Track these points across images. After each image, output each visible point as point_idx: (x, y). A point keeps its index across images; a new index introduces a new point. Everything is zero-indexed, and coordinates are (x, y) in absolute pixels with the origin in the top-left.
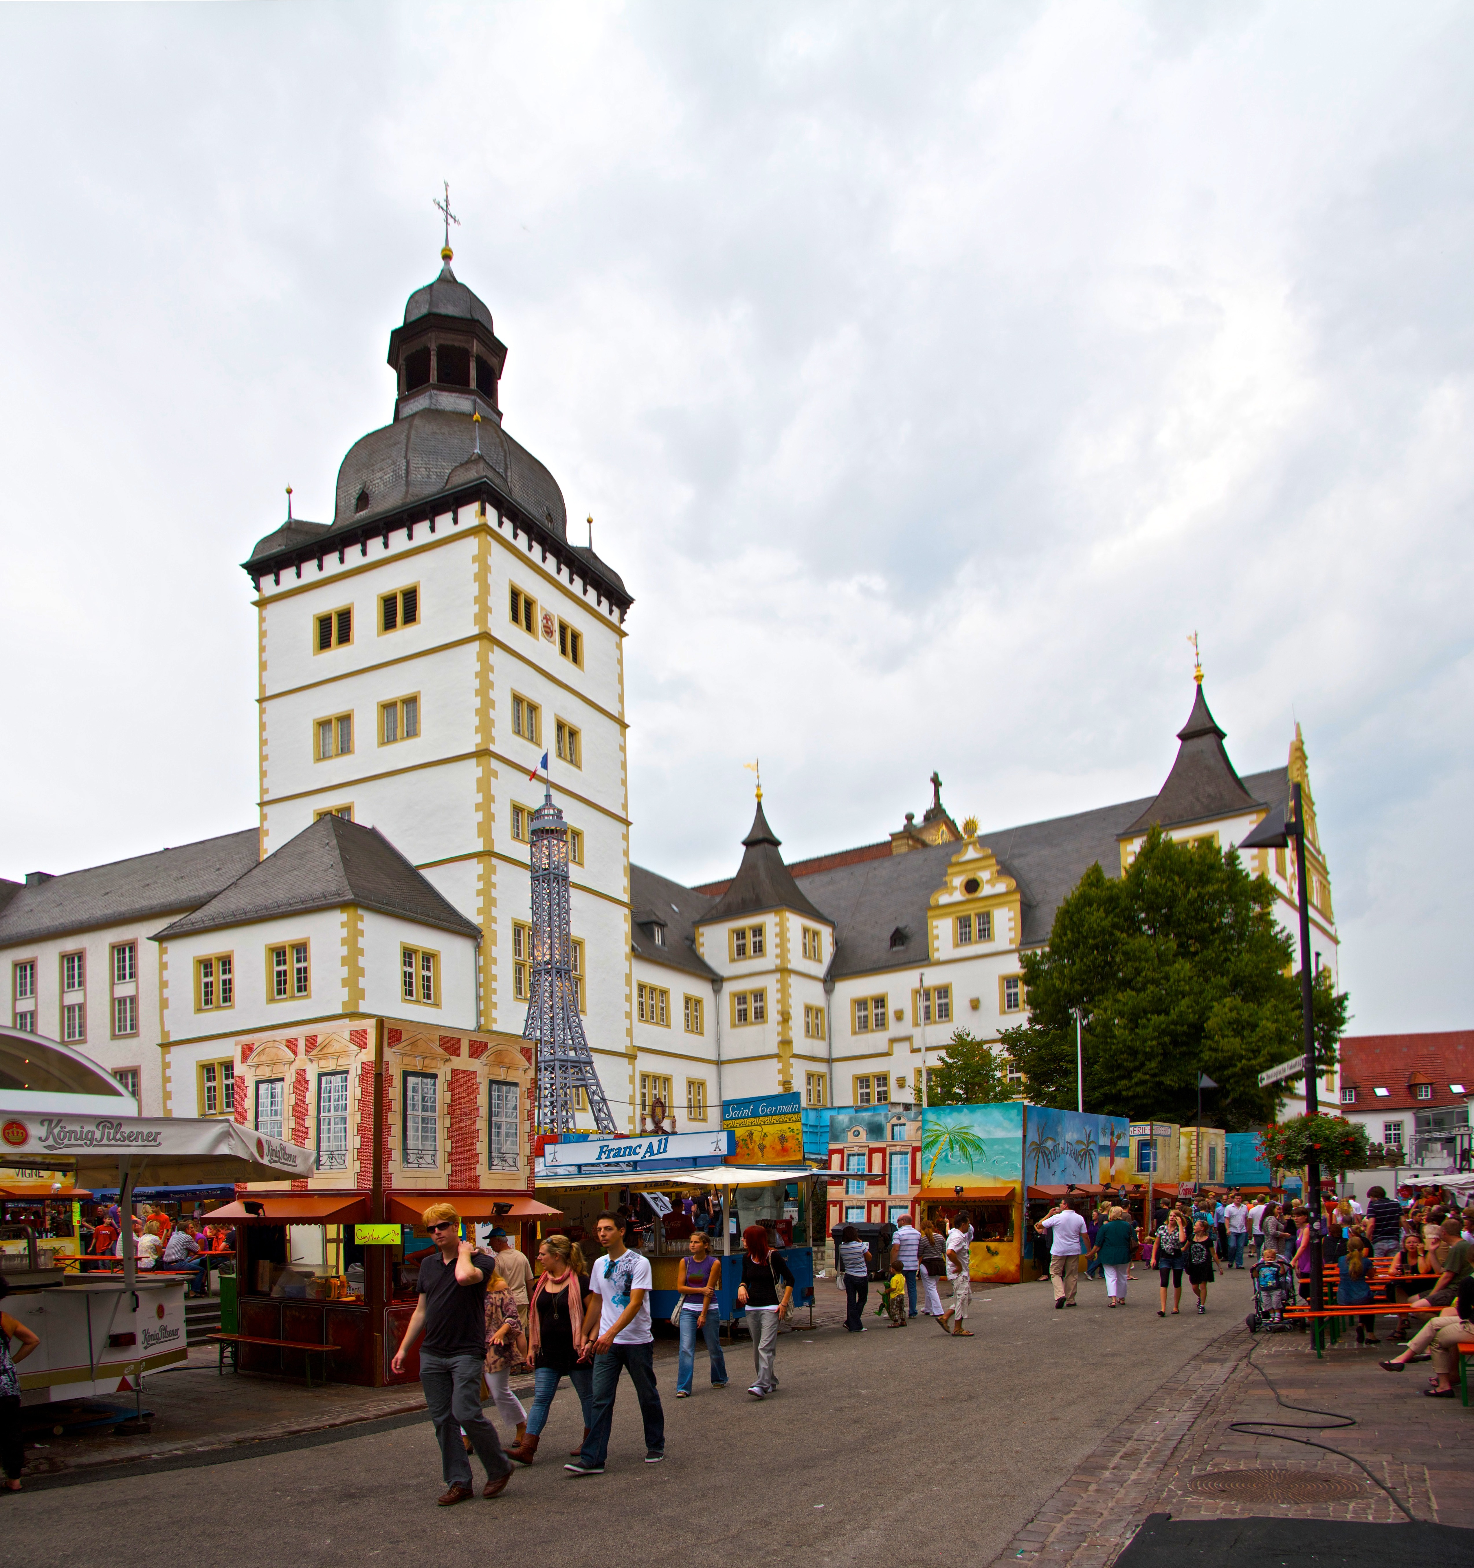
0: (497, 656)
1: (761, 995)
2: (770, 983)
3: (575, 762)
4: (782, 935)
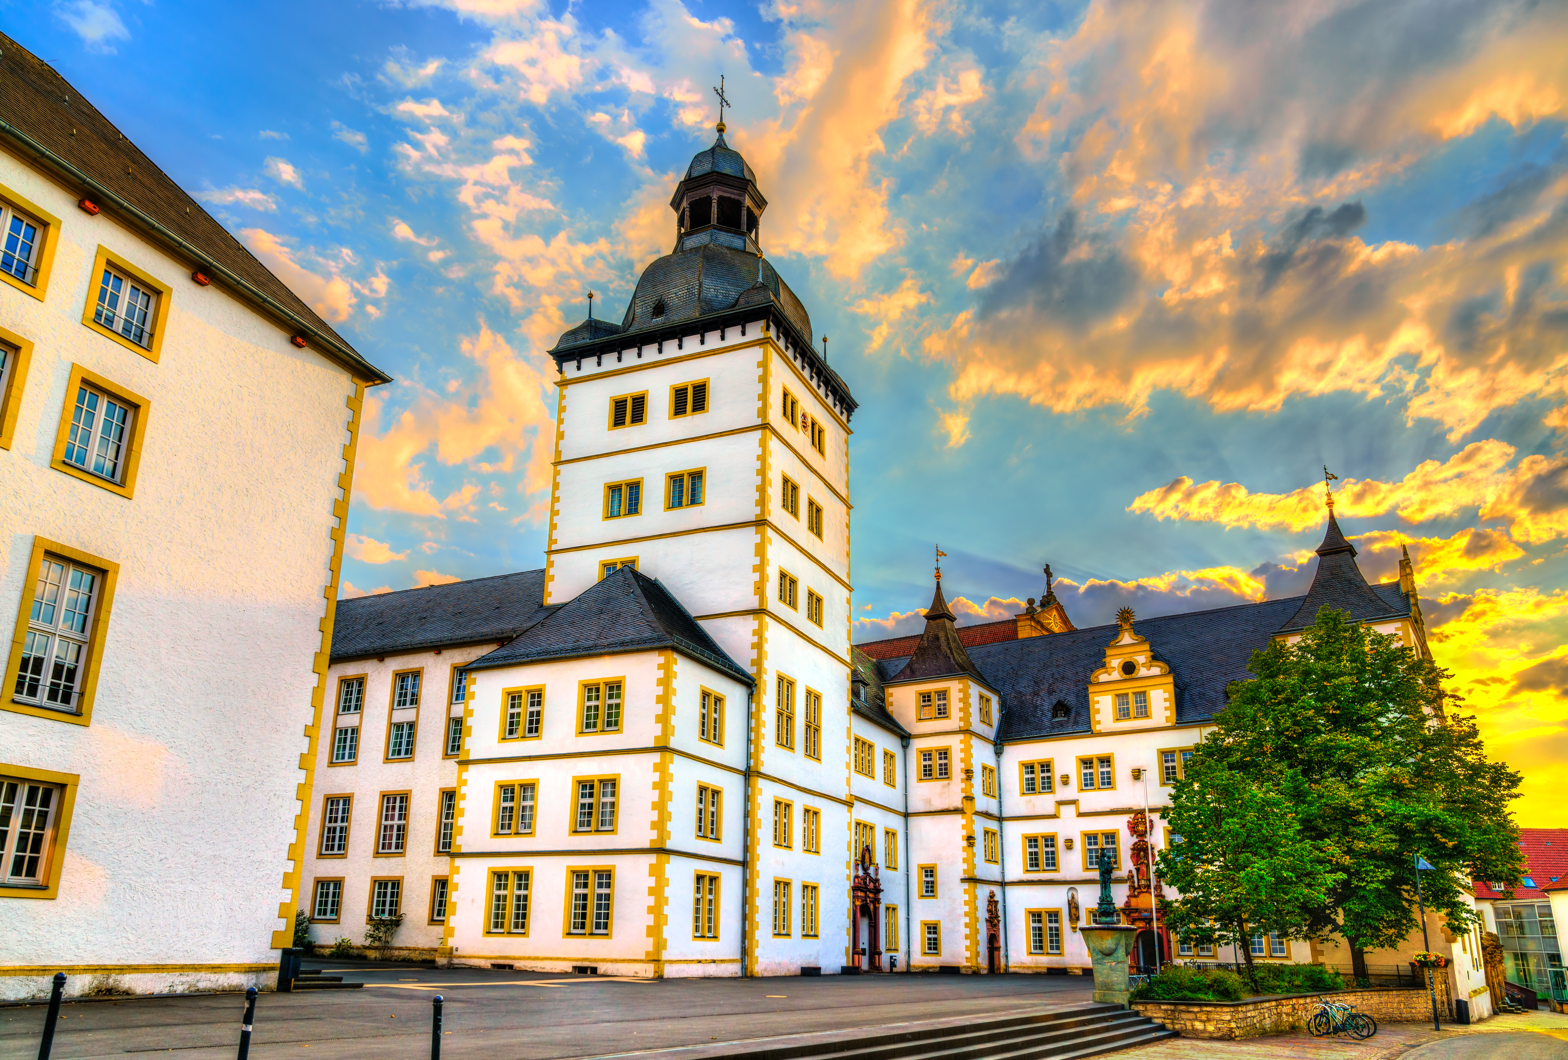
0: (774, 444)
1: (946, 753)
2: (955, 743)
3: (819, 534)
4: (965, 700)
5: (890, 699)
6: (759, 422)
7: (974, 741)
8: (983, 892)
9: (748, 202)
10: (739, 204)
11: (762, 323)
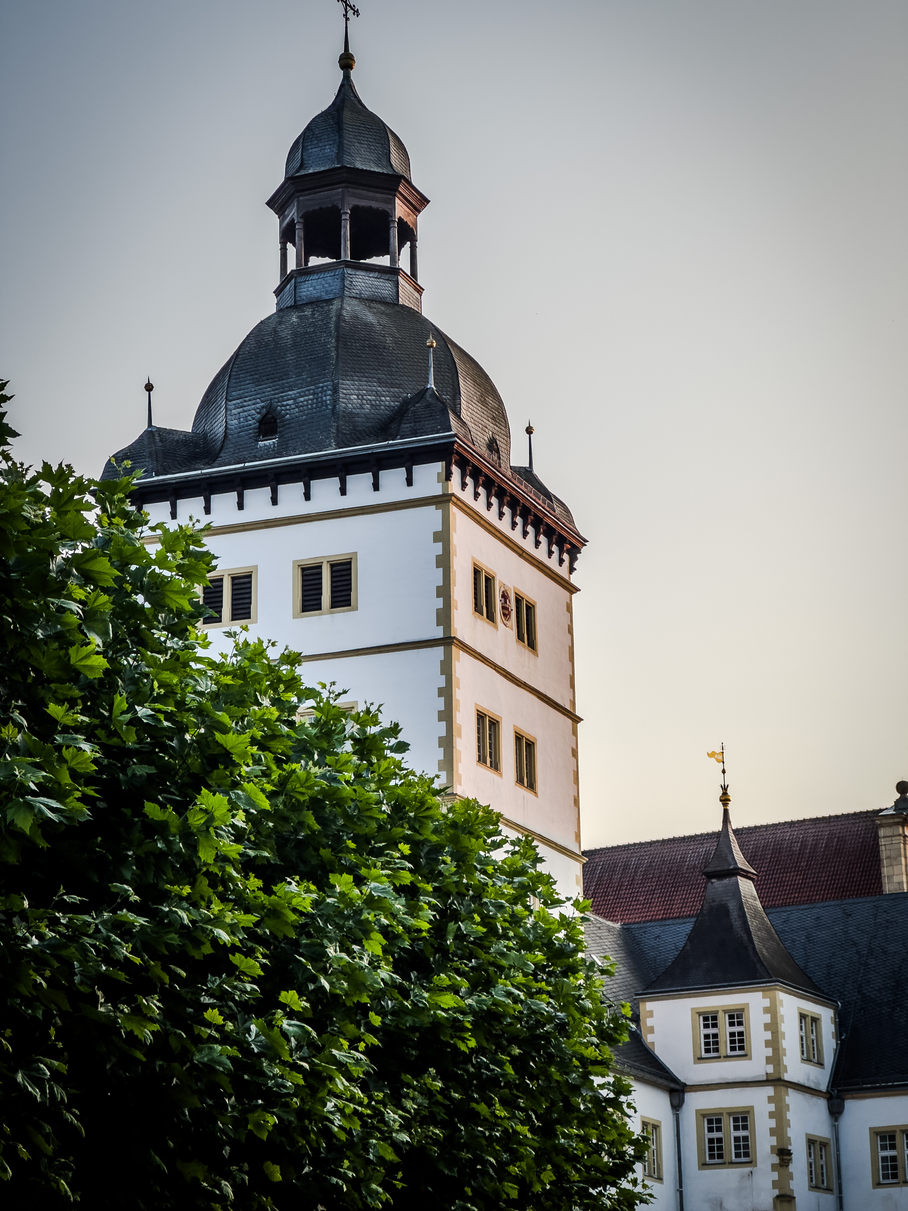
0: (461, 664)
1: (745, 1119)
2: (759, 1101)
3: (531, 786)
4: (773, 1027)
5: (649, 1022)
6: (438, 633)
7: (792, 1098)
9: (400, 210)
10: (386, 217)
11: (438, 467)
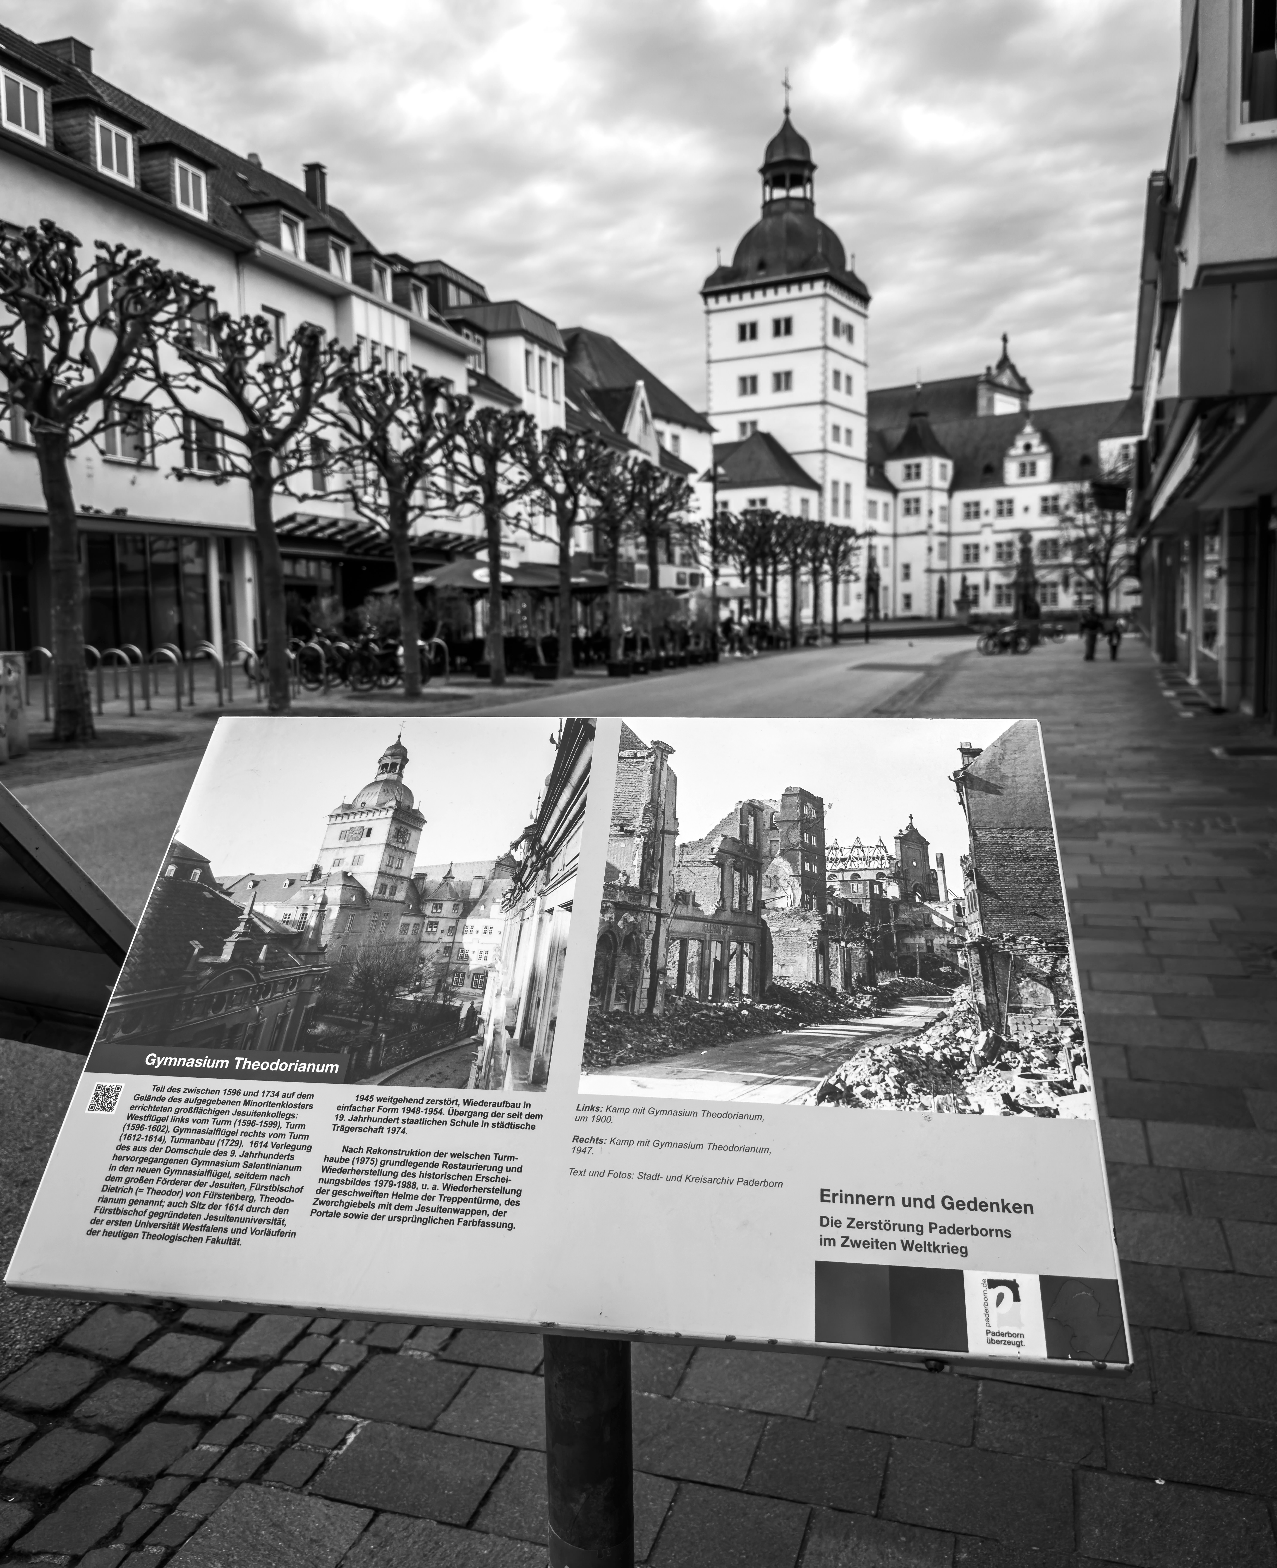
0: (829, 355)
1: (918, 500)
2: (923, 495)
3: (851, 393)
4: (931, 467)
5: (886, 471)
6: (821, 344)
7: (936, 492)
8: (936, 578)
11: (822, 282)
